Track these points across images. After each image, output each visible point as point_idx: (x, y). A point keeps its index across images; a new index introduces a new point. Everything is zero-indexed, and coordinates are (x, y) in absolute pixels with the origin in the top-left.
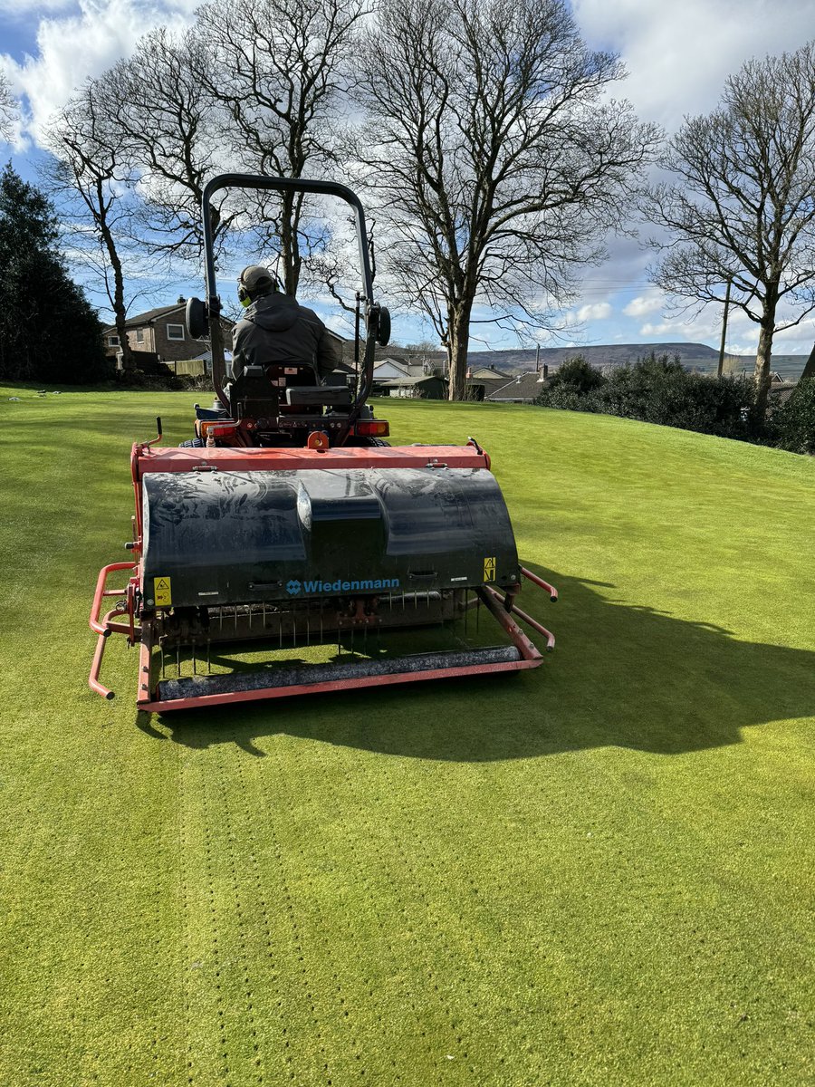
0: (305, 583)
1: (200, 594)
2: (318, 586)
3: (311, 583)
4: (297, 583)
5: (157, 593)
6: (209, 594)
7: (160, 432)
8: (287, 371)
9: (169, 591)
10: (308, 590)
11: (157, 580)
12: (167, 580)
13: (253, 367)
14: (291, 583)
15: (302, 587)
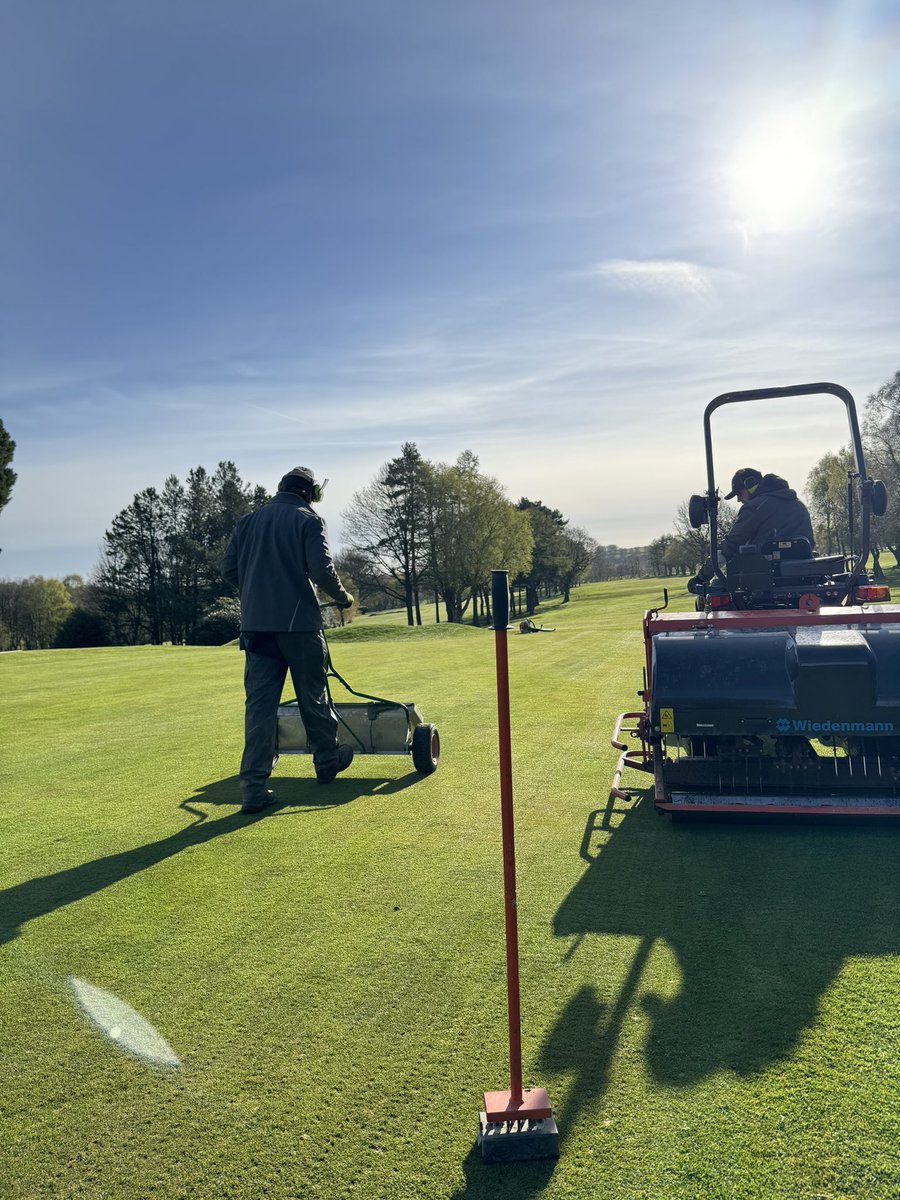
0: (794, 722)
1: (698, 725)
2: (807, 725)
3: (800, 722)
4: (786, 721)
5: (663, 722)
6: (705, 725)
7: (666, 601)
8: (781, 545)
9: (672, 721)
10: (797, 729)
11: (662, 711)
12: (671, 711)
13: (747, 545)
14: (780, 721)
15: (791, 725)
